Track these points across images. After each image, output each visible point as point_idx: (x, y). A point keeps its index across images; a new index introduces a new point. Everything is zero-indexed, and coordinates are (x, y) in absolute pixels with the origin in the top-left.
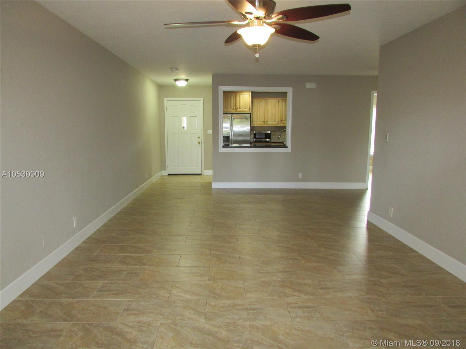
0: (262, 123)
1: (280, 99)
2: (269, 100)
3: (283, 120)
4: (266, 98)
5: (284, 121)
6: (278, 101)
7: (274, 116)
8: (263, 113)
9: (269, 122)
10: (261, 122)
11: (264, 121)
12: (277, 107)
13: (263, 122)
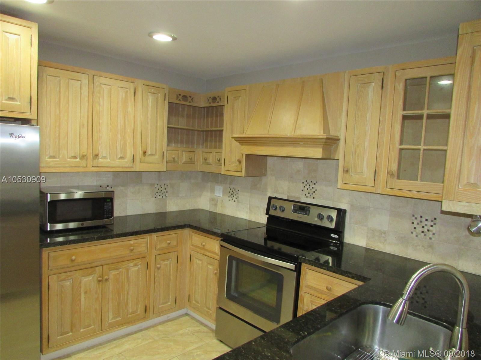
0: (78, 160)
1: (140, 83)
2: (103, 80)
3: (149, 152)
4: (94, 72)
5: (151, 155)
6: (132, 91)
7: (119, 136)
8: (82, 126)
9: (105, 158)
10: (75, 157)
11: (85, 153)
12: (130, 109)
13: (83, 157)
